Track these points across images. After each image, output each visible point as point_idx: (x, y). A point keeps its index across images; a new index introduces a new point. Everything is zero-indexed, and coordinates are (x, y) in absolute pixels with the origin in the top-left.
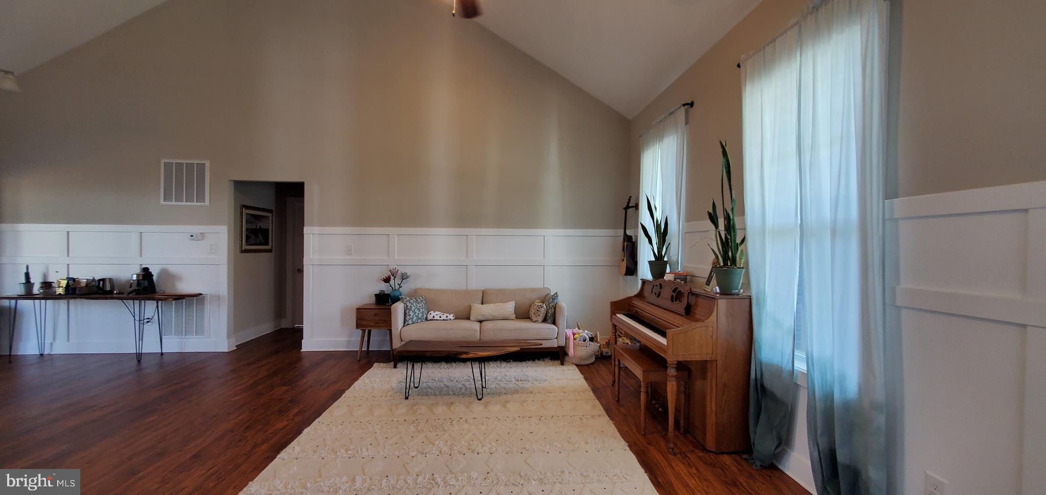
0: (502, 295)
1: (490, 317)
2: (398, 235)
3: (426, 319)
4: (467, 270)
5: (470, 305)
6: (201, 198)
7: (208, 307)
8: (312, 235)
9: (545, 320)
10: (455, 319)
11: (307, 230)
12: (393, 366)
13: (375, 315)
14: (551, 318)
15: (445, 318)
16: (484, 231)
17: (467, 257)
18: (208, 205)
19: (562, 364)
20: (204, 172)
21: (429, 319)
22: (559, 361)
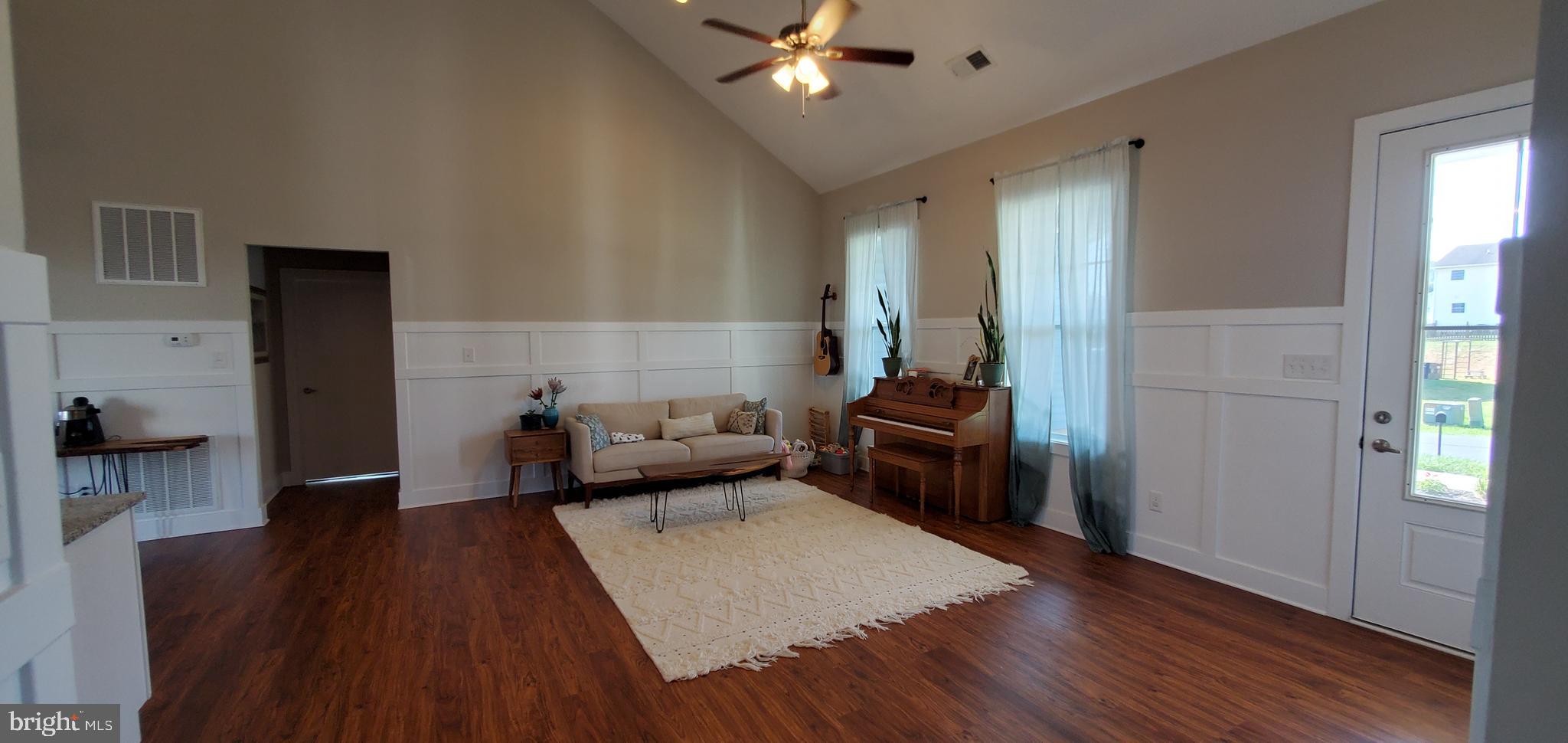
0: (696, 406)
1: (689, 434)
2: (543, 332)
3: (612, 443)
4: (639, 378)
5: (659, 422)
6: (188, 271)
7: (214, 458)
8: (406, 334)
9: (756, 432)
10: (645, 439)
11: (397, 326)
12: (584, 506)
13: (537, 443)
14: (763, 428)
15: (635, 439)
16: (658, 325)
17: (638, 359)
18: (205, 285)
19: (779, 479)
20: (193, 229)
21: (615, 442)
22: (775, 477)
